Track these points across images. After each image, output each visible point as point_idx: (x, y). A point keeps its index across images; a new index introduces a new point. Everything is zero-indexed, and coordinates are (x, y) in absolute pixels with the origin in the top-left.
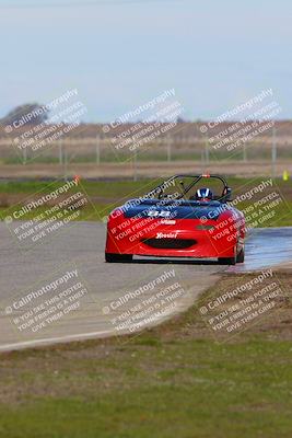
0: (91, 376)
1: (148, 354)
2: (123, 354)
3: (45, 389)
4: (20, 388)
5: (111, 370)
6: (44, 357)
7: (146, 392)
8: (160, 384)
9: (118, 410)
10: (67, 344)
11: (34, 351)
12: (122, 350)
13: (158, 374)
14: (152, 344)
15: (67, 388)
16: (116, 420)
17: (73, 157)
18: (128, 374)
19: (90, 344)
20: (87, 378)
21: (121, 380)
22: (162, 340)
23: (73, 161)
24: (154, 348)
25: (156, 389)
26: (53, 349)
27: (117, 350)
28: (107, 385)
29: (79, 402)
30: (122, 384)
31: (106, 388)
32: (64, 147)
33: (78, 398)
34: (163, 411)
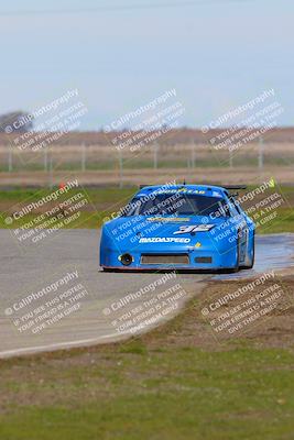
0: (77, 384)
1: (133, 362)
2: (110, 362)
3: (31, 398)
4: (5, 397)
5: (97, 378)
6: (29, 366)
7: (132, 400)
8: (146, 392)
9: (103, 419)
10: (53, 352)
11: (19, 360)
12: (108, 358)
13: (144, 382)
14: (138, 351)
15: (53, 397)
16: (102, 429)
17: (59, 164)
18: (114, 382)
19: (76, 352)
20: (72, 387)
21: (107, 389)
22: (148, 348)
23: (59, 168)
24: (140, 356)
25: (142, 397)
26: (38, 357)
27: (103, 358)
28: (93, 393)
29: (64, 411)
30: (107, 393)
31: (91, 396)
32: (49, 154)
33: (63, 407)
34: (149, 419)
